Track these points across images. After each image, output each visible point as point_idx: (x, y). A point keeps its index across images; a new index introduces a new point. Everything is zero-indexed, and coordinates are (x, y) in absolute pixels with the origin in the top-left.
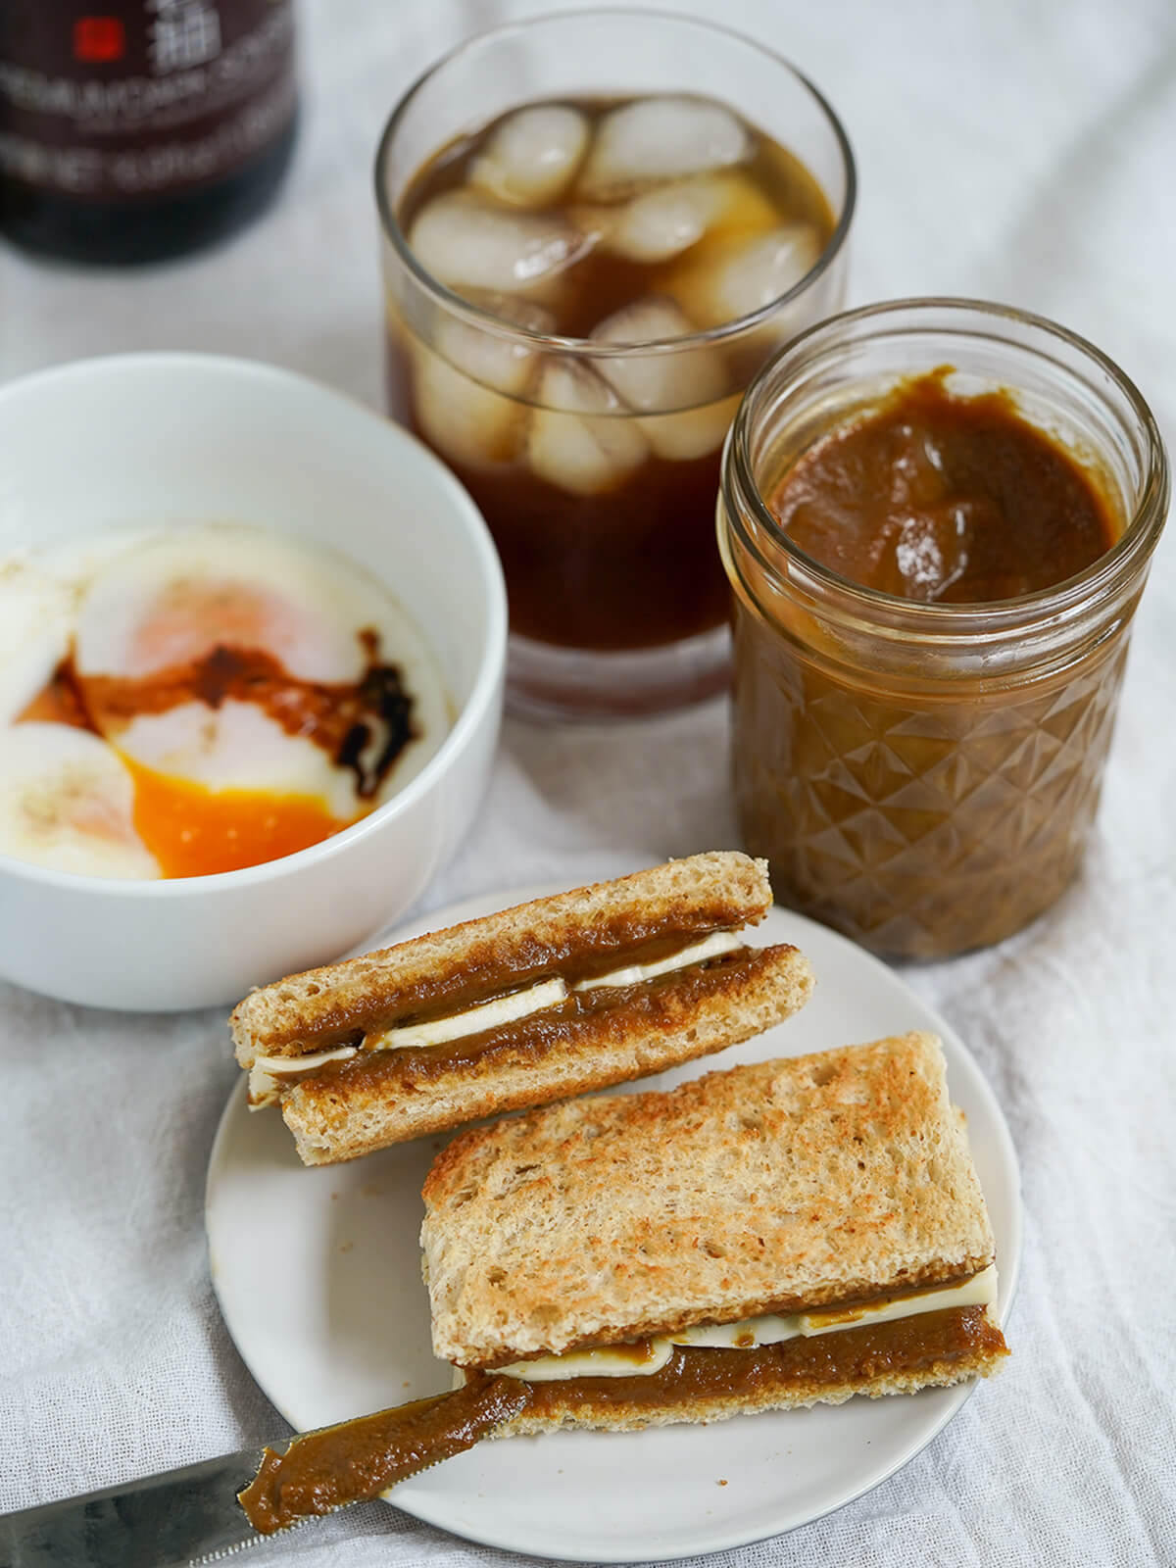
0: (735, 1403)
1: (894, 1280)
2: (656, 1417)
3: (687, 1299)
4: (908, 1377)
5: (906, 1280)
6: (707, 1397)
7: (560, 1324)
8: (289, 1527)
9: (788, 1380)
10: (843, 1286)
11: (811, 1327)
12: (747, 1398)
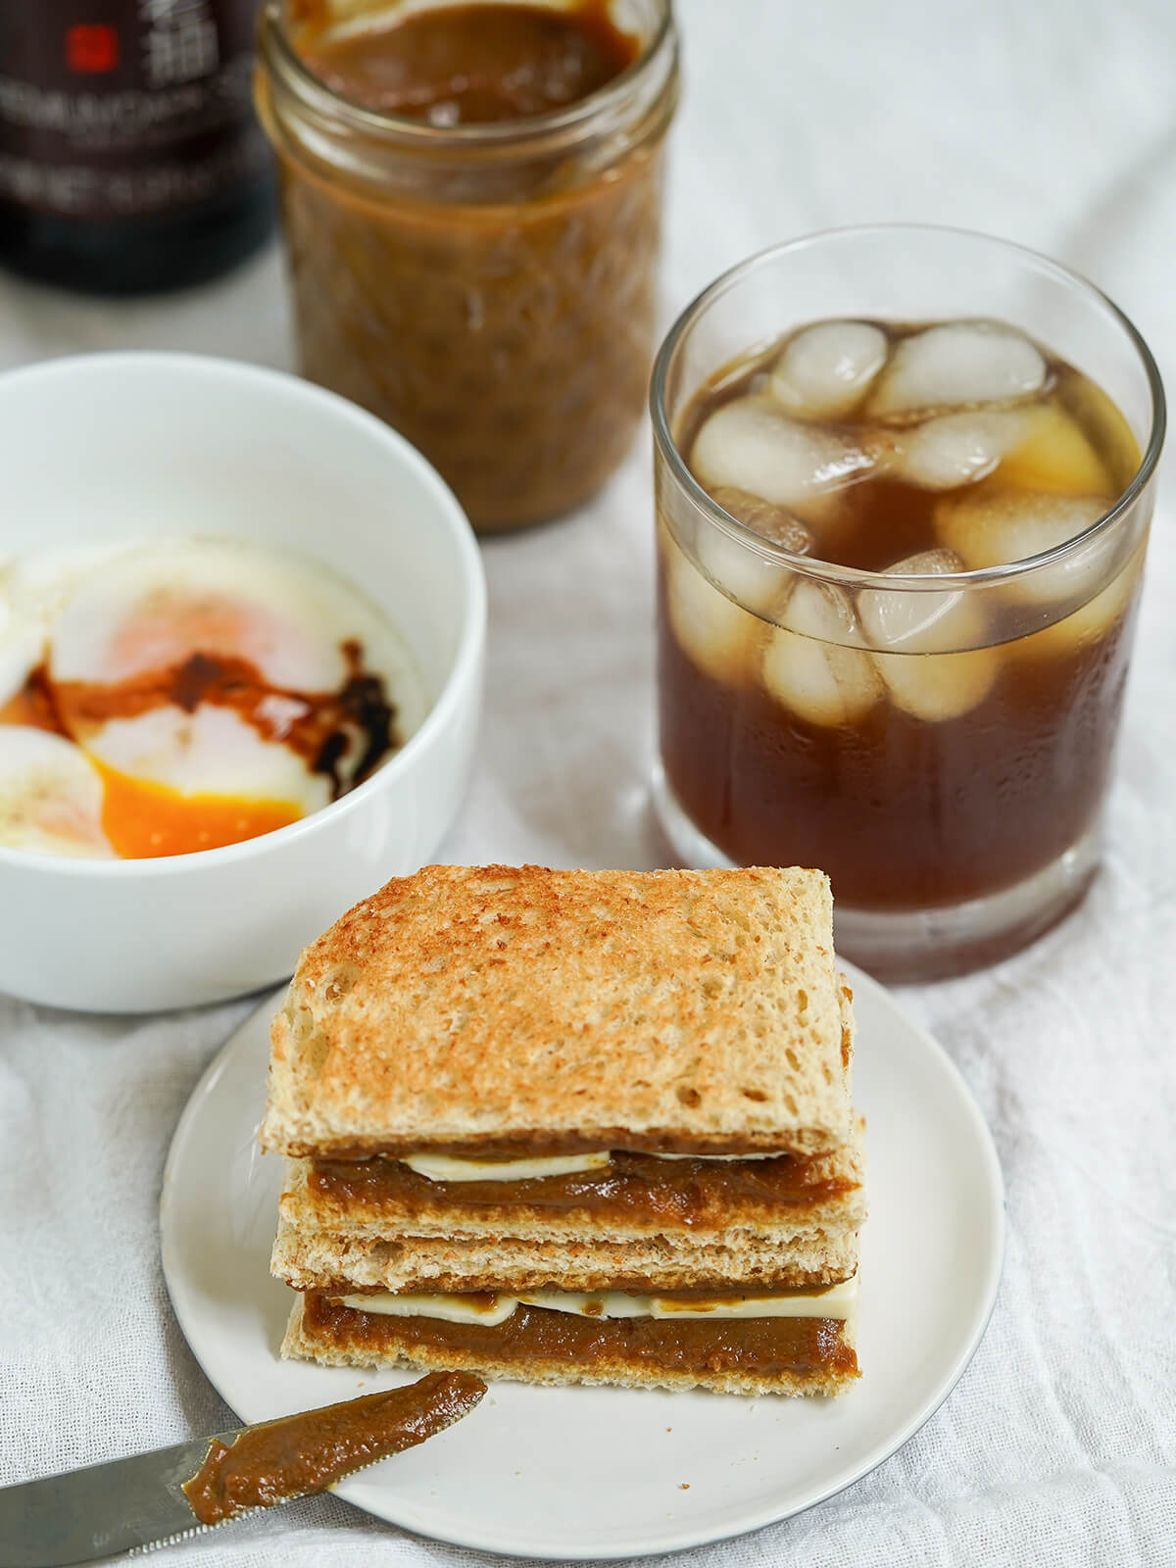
0: (575, 1370)
1: (746, 1278)
2: (491, 1371)
3: (533, 1259)
4: (754, 1380)
5: (759, 1279)
6: (546, 1358)
7: (400, 1263)
8: (233, 1518)
9: (632, 1357)
10: (693, 1275)
11: (660, 1310)
12: (587, 1367)
